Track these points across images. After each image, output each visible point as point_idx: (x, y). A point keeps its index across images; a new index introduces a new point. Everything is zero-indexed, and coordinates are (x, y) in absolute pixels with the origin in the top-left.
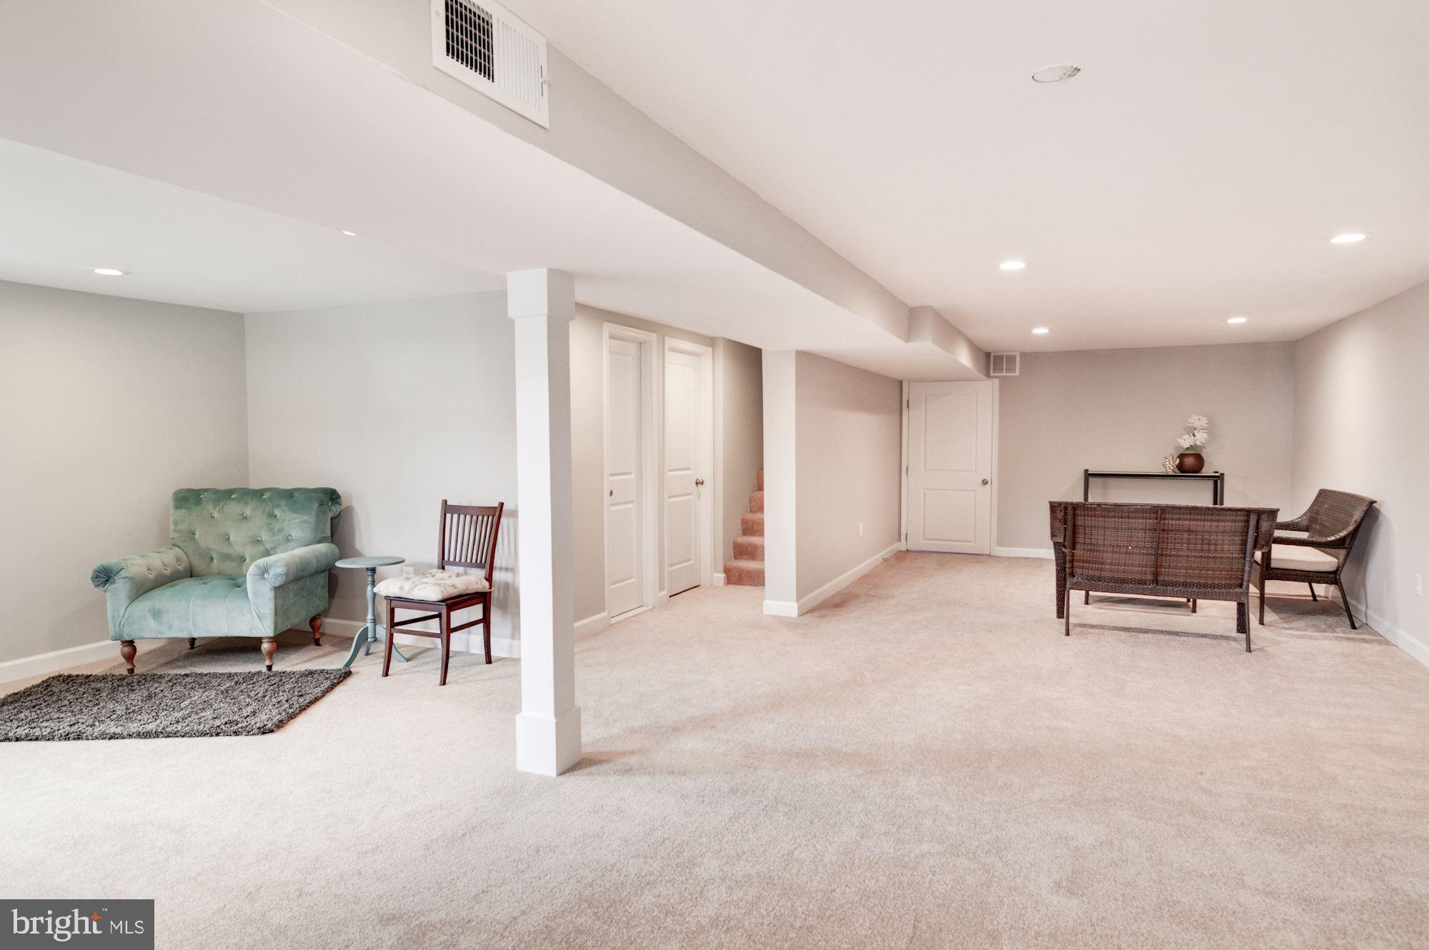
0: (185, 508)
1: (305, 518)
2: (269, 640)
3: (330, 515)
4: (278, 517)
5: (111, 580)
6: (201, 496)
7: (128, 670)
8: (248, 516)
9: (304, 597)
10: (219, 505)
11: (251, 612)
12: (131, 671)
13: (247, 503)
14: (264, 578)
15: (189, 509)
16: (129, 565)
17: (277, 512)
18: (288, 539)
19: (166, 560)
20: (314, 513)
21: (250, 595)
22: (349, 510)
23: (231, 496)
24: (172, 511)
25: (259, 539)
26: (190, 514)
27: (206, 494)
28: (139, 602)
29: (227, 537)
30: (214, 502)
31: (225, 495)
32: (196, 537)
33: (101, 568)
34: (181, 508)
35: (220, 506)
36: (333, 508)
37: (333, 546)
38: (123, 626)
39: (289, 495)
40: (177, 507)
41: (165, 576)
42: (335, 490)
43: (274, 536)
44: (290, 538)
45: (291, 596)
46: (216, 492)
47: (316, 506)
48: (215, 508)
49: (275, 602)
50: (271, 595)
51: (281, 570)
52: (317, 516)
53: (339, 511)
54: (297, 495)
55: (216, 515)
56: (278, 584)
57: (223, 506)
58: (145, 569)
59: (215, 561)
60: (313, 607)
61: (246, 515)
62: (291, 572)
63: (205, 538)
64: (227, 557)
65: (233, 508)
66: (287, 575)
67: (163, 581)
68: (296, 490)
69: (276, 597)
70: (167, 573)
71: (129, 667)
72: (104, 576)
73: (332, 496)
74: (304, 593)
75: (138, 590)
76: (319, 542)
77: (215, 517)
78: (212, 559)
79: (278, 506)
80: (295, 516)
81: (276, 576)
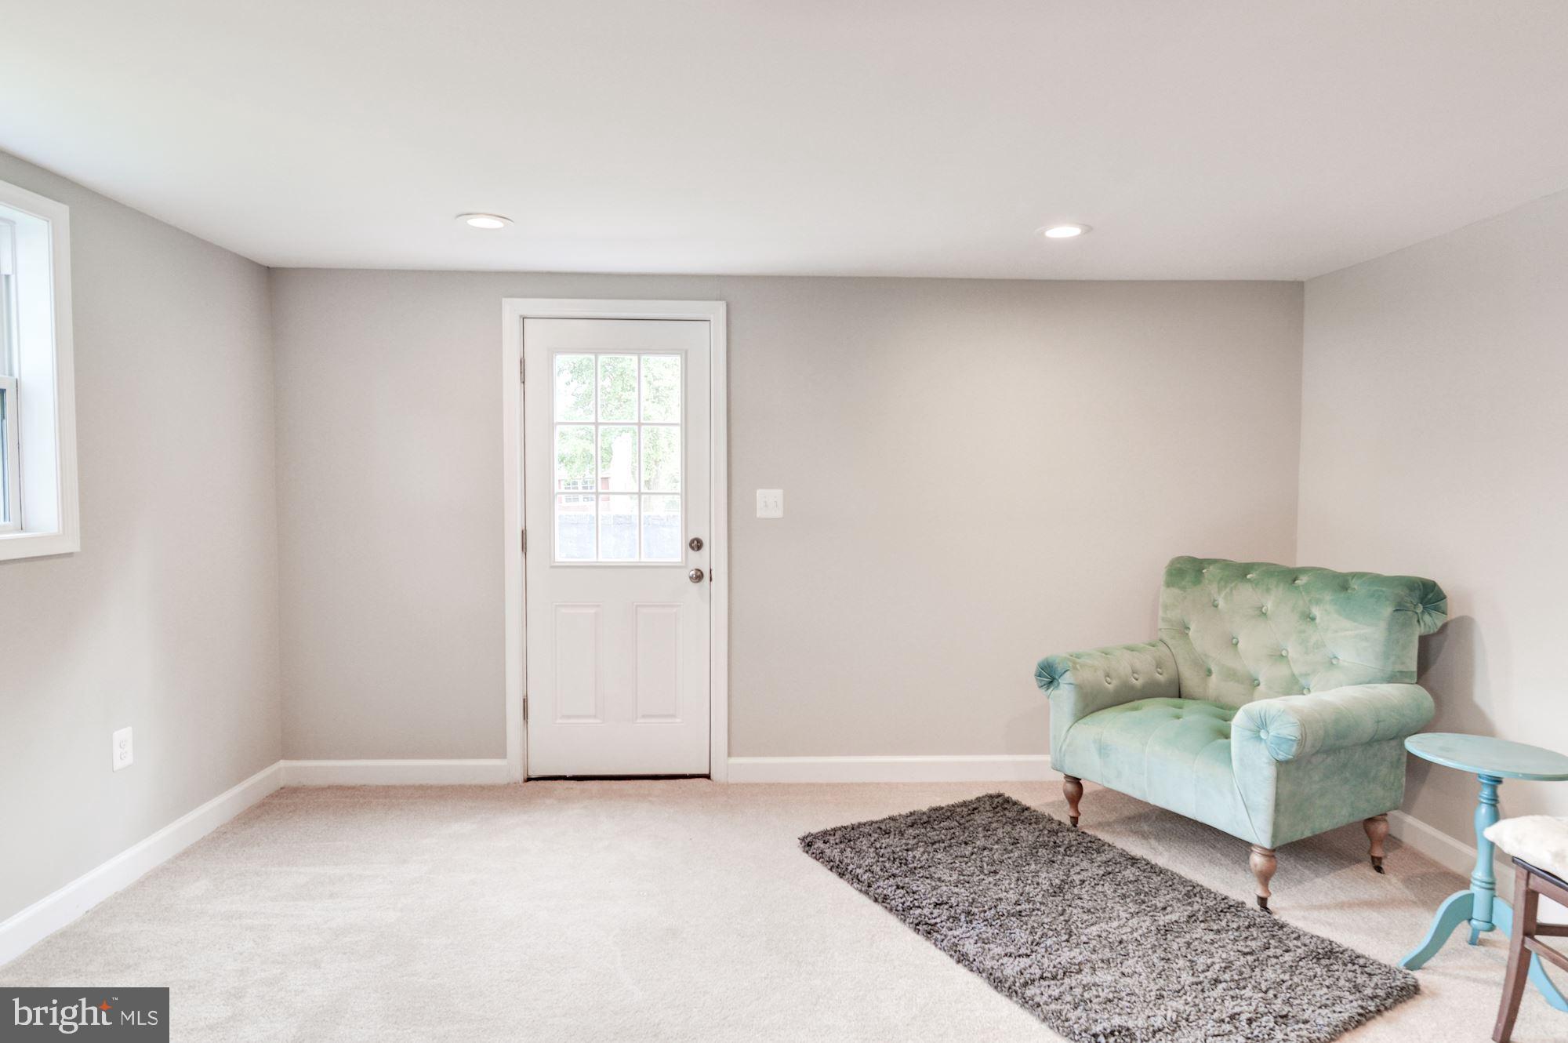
0: (1179, 588)
1: (1367, 630)
2: (1263, 853)
3: (1418, 631)
4: (1318, 621)
5: (1055, 683)
6: (1204, 571)
7: (1071, 817)
8: (1269, 613)
9: (1346, 781)
10: (1225, 587)
11: (1233, 793)
12: (1075, 820)
13: (1268, 590)
14: (1259, 738)
15: (1183, 588)
16: (1078, 666)
17: (1316, 611)
18: (1331, 663)
19: (1138, 665)
20: (1383, 625)
21: (1235, 763)
22: (1465, 624)
23: (1246, 575)
24: (1163, 588)
25: (1284, 653)
26: (1185, 598)
27: (1211, 568)
28: (1085, 724)
29: (1234, 641)
30: (1219, 583)
31: (1240, 572)
32: (1191, 633)
33: (1046, 664)
34: (1173, 586)
35: (1228, 590)
36: (1427, 618)
37: (1420, 692)
38: (1064, 755)
39: (1342, 583)
40: (1169, 584)
41: (1132, 688)
42: (1434, 585)
43: (1306, 653)
44: (1334, 662)
45: (1316, 778)
46: (1226, 565)
47: (1388, 610)
48: (1220, 591)
49: (1277, 788)
50: (1268, 772)
51: (1290, 731)
52: (1390, 630)
53: (1439, 624)
54: (1355, 584)
55: (1221, 603)
56: (1282, 757)
57: (1231, 590)
58: (1100, 674)
59: (1214, 677)
60: (1368, 801)
61: (1267, 610)
62: (1309, 739)
63: (1202, 639)
64: (1231, 675)
65: (1246, 594)
66: (1301, 742)
67: (1125, 697)
68: (1354, 575)
69: (1278, 778)
70: (1138, 683)
71: (1073, 814)
72: (1049, 675)
73: (1428, 595)
74: (1348, 775)
75: (1087, 706)
76: (1392, 679)
77: (1220, 607)
78: (1209, 672)
79: (1318, 602)
80: (1348, 624)
81: (1281, 740)
